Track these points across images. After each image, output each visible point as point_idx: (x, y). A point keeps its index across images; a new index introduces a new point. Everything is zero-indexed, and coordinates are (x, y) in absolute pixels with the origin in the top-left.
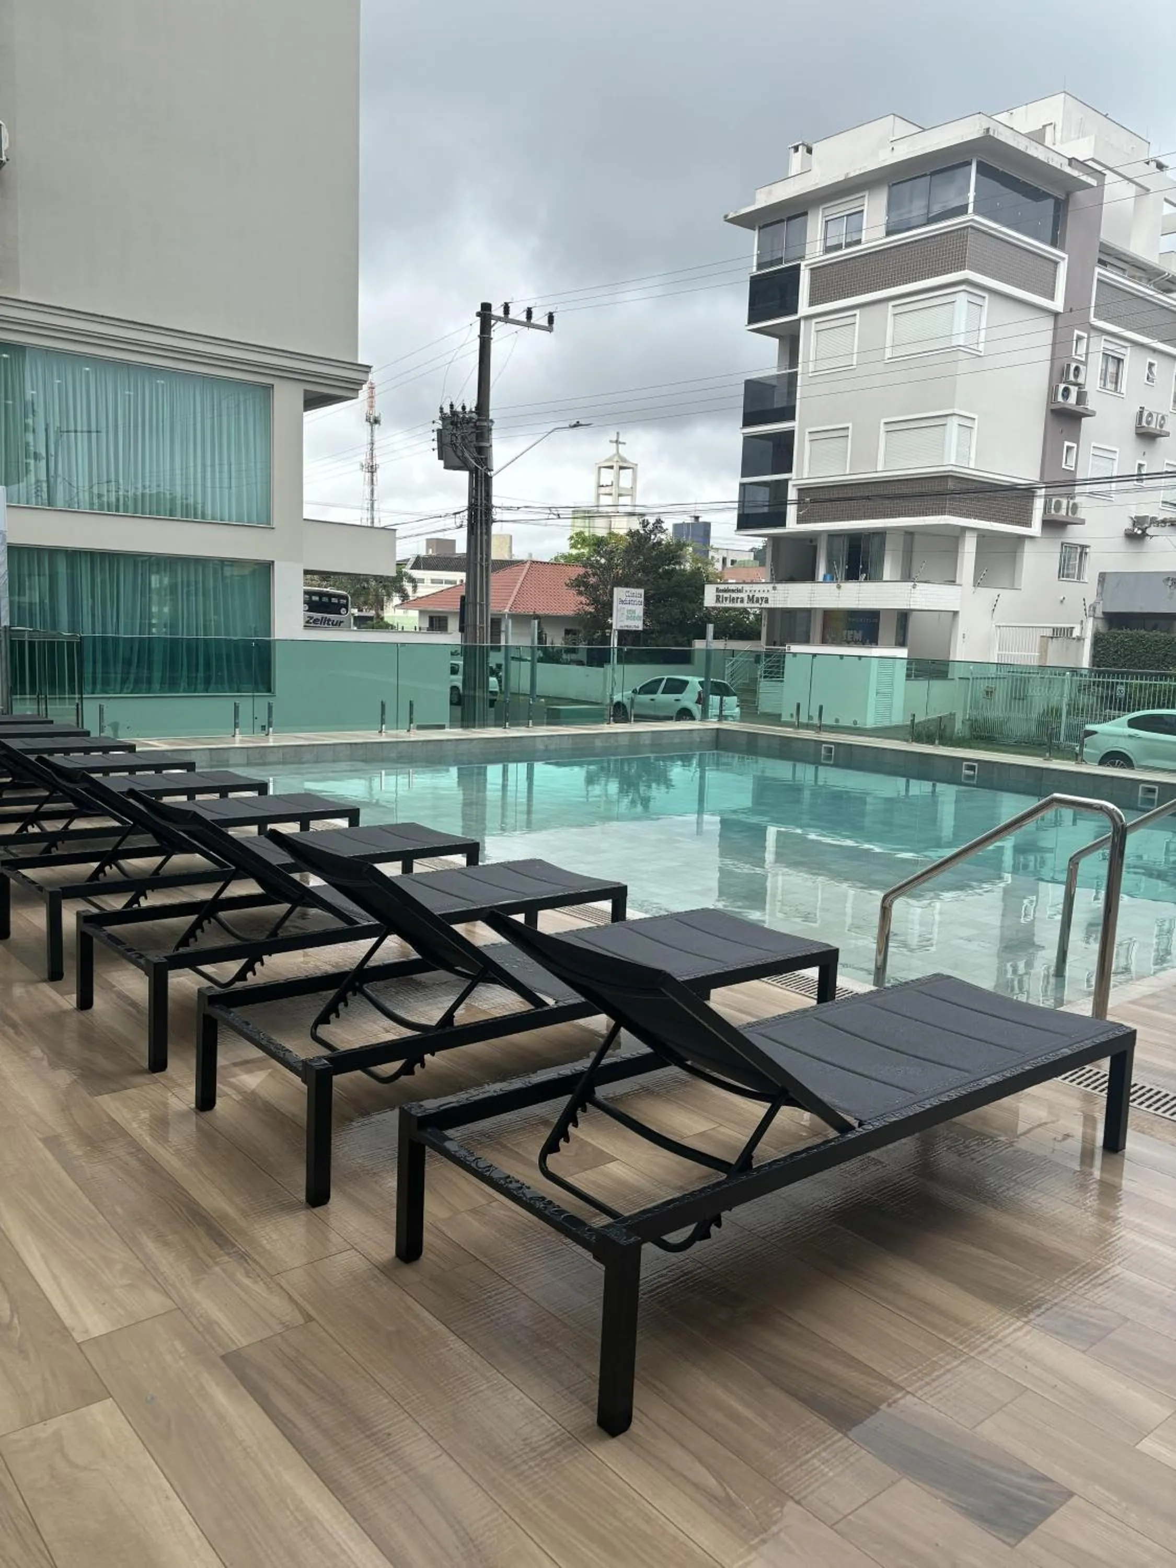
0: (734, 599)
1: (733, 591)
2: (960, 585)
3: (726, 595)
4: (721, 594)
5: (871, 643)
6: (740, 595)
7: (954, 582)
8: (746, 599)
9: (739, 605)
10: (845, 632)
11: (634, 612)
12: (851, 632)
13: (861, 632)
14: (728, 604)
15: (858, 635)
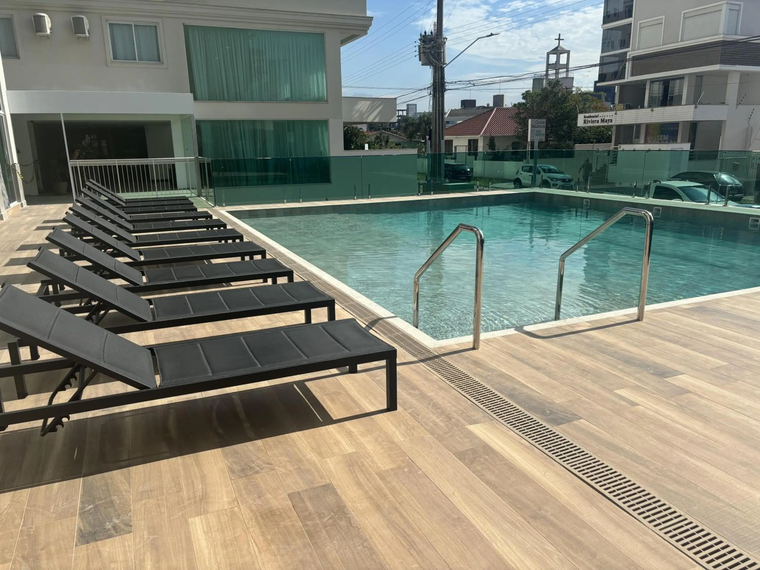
0: (593, 121)
1: (593, 117)
2: (728, 105)
3: (590, 119)
4: (586, 119)
5: (673, 141)
6: (597, 119)
7: (724, 103)
8: (600, 121)
9: (596, 124)
10: (658, 136)
11: (540, 131)
12: (662, 136)
13: (668, 136)
14: (590, 125)
15: (666, 137)
